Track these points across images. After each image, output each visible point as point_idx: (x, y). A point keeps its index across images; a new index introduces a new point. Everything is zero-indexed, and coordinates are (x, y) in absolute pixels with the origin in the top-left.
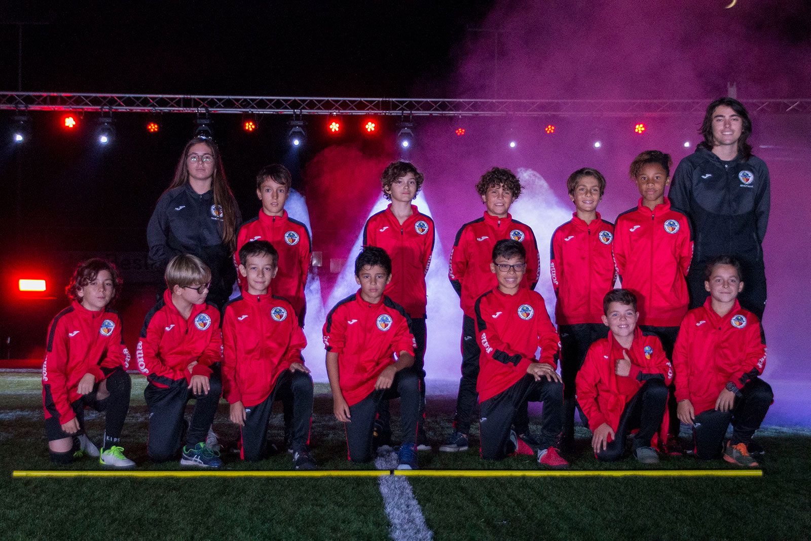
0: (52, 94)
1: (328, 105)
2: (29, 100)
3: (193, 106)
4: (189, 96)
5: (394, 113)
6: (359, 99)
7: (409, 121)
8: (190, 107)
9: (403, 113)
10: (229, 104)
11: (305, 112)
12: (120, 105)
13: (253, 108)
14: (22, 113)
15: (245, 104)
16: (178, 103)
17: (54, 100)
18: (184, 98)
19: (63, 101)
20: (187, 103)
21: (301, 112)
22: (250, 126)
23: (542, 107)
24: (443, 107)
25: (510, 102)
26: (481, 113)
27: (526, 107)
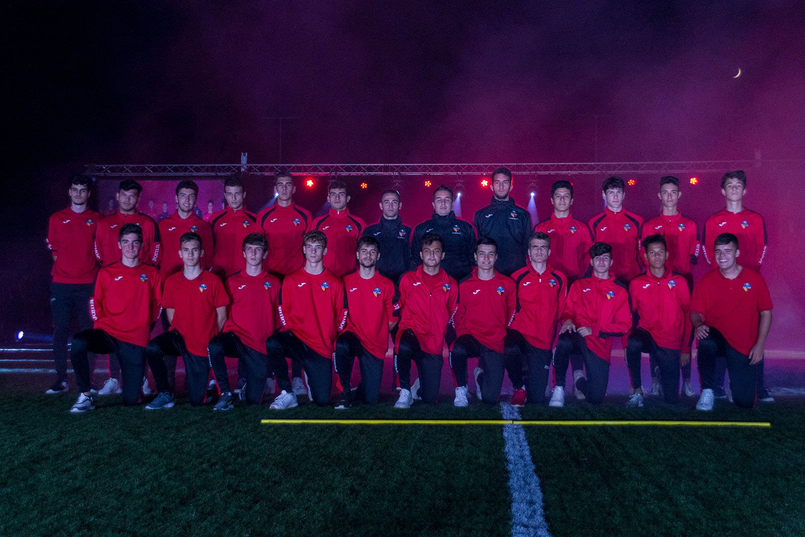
0: (298, 165)
1: (480, 169)
3: (390, 171)
4: (387, 165)
5: (524, 173)
7: (534, 179)
8: (388, 171)
9: (530, 173)
10: (414, 169)
11: (464, 173)
12: (342, 171)
13: (430, 171)
15: (425, 169)
16: (380, 169)
17: (299, 169)
18: (384, 166)
19: (306, 169)
20: (386, 169)
21: (462, 174)
22: (427, 184)
23: (625, 167)
24: (558, 168)
25: (604, 165)
26: (583, 172)
27: (615, 168)
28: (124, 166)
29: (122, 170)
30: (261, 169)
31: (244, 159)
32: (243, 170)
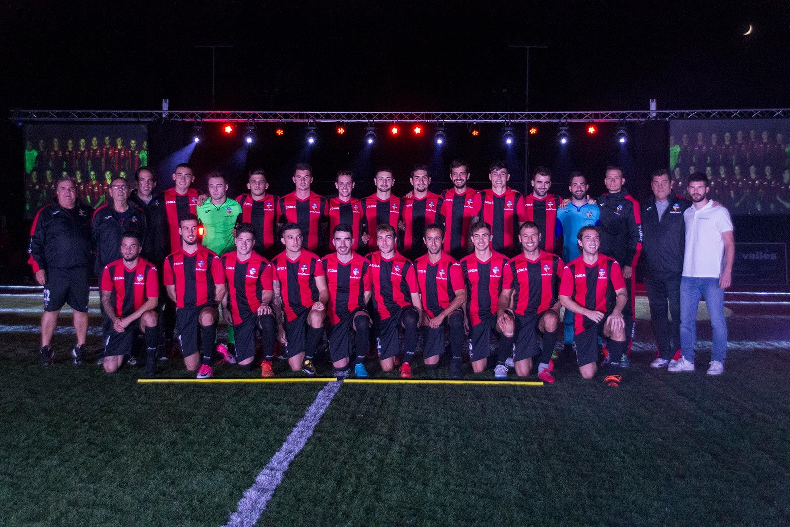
0: (217, 112)
1: (391, 117)
2: (203, 116)
3: (305, 118)
4: (303, 112)
5: (433, 121)
6: (411, 113)
7: (442, 127)
8: (303, 119)
9: (438, 121)
10: (328, 117)
11: (376, 121)
12: (260, 118)
13: (343, 119)
14: (199, 124)
15: (338, 117)
16: (296, 117)
17: (218, 116)
18: (300, 113)
19: (224, 116)
20: (302, 116)
21: (373, 121)
22: (341, 131)
23: (528, 117)
24: (465, 117)
25: (508, 114)
26: (489, 121)
27: (518, 117)
28: (50, 111)
29: (47, 115)
30: (183, 116)
31: (165, 105)
32: (164, 116)
